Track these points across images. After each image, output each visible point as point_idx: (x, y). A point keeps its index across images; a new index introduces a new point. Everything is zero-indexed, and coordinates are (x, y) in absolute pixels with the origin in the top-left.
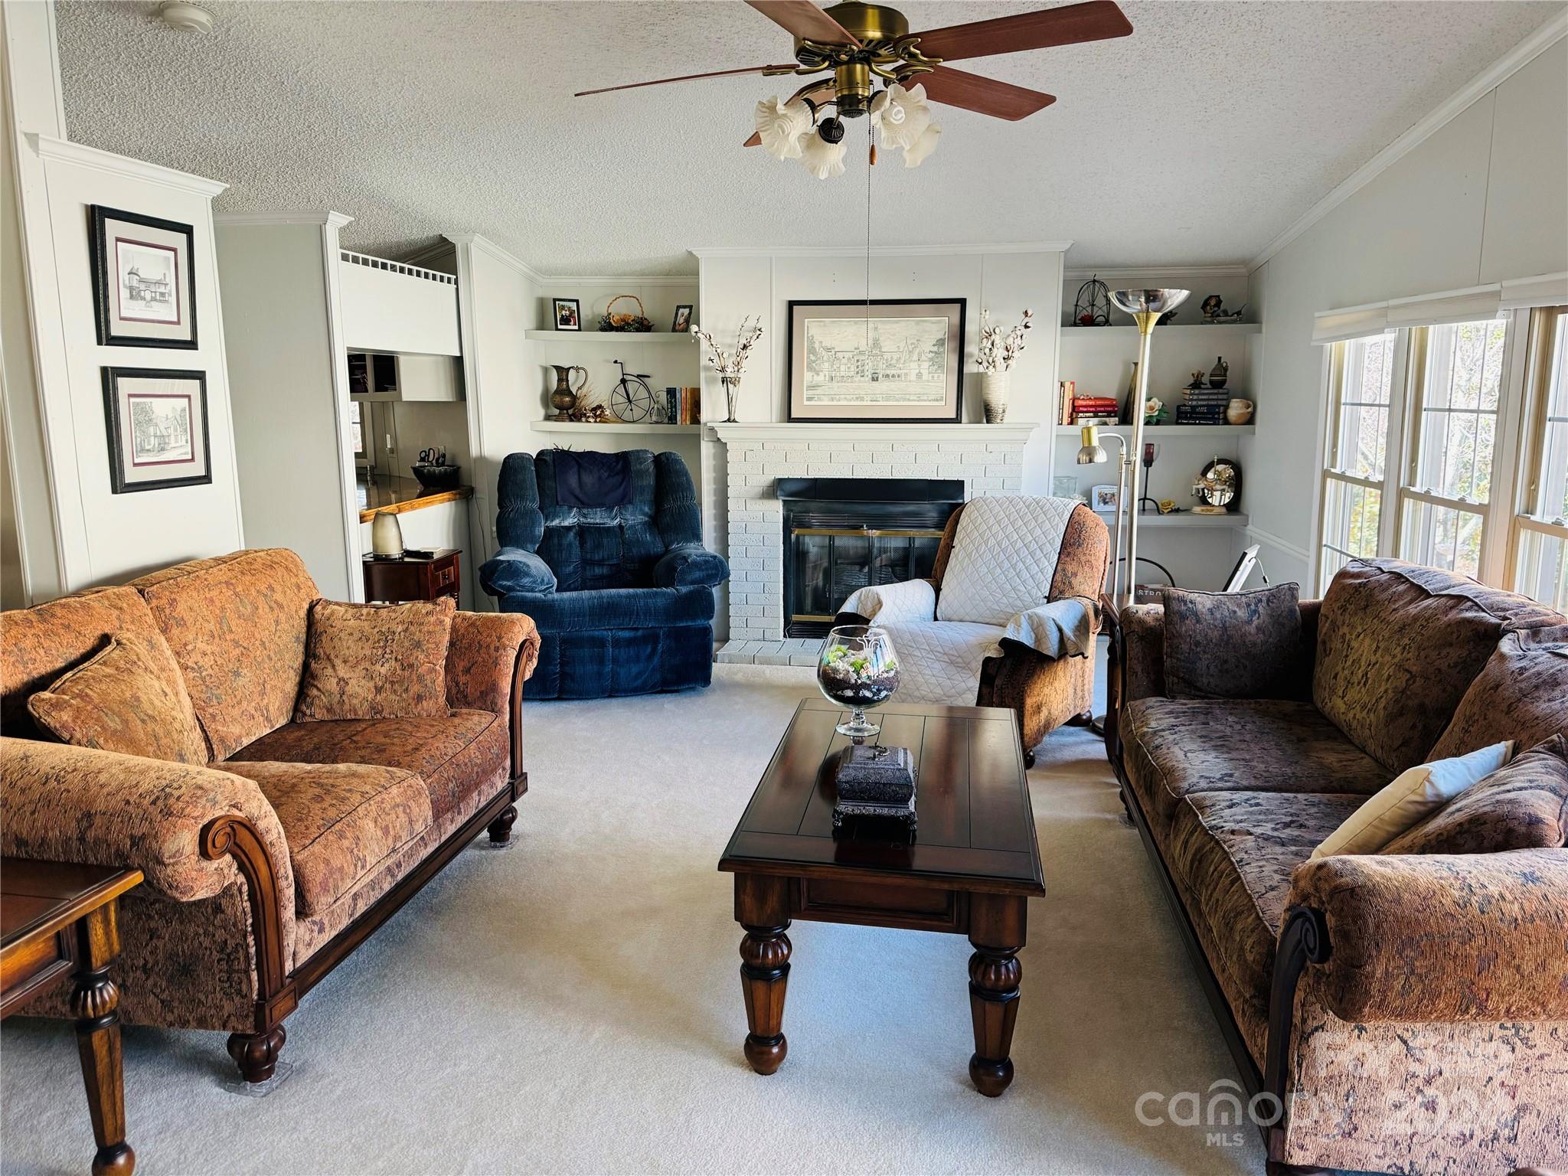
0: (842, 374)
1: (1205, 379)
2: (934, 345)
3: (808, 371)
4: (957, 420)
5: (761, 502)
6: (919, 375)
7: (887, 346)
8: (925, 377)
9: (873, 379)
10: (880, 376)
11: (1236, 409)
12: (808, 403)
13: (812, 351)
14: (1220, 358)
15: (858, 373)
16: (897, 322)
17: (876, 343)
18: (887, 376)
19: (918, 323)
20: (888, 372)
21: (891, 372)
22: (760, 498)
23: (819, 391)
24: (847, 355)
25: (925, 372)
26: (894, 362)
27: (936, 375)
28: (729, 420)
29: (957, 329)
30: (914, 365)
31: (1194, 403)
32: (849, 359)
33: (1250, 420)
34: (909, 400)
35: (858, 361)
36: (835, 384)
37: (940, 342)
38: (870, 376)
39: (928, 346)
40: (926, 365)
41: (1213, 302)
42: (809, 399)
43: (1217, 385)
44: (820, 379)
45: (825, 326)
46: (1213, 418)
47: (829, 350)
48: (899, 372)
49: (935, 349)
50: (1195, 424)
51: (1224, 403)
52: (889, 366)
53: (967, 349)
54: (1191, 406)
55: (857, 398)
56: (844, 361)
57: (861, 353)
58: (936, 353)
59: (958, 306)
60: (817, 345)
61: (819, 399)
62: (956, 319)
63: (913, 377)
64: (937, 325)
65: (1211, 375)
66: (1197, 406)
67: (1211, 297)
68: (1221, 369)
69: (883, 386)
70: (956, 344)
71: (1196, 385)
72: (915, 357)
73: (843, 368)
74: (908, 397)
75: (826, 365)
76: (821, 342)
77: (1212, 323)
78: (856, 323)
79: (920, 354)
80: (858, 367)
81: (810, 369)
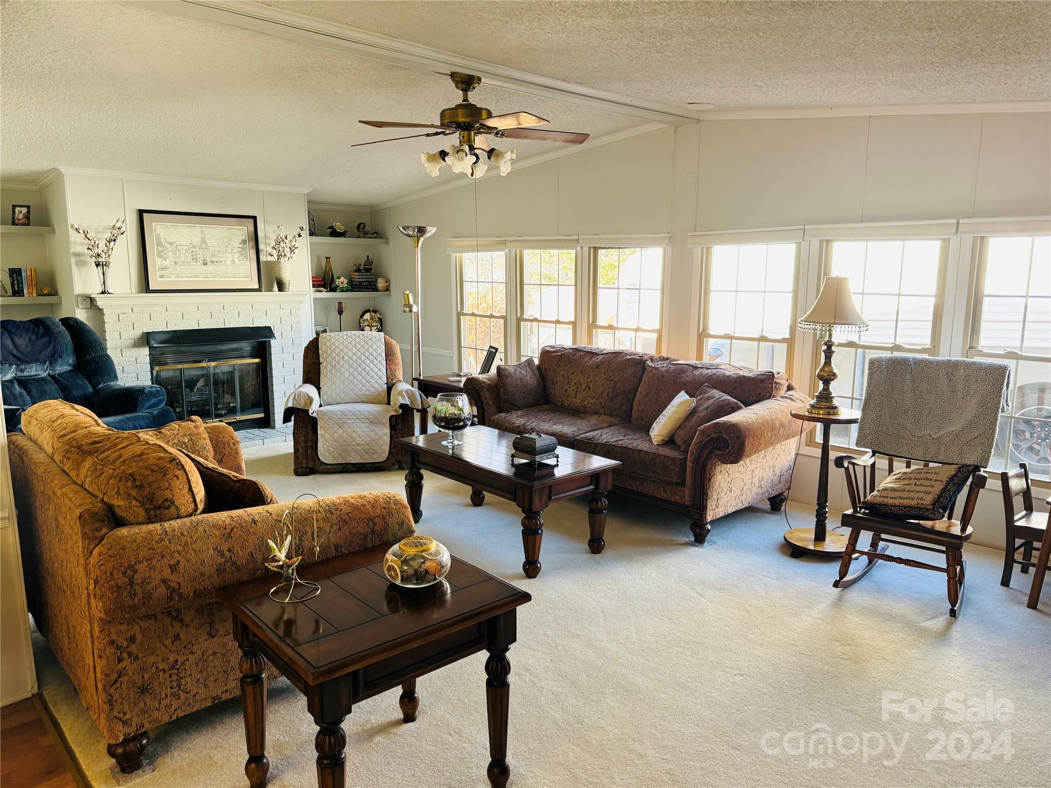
0: (183, 260)
1: (362, 267)
2: (240, 243)
3: (158, 258)
4: (259, 290)
5: (133, 350)
6: (233, 262)
7: (211, 242)
8: (237, 263)
9: (204, 264)
10: (208, 262)
11: (381, 283)
12: (161, 279)
13: (159, 244)
14: (368, 256)
15: (193, 259)
16: (215, 228)
17: (203, 241)
18: (213, 262)
19: (228, 229)
20: (213, 259)
21: (215, 259)
22: (133, 347)
23: (167, 272)
24: (185, 248)
25: (236, 260)
26: (216, 253)
27: (243, 262)
28: (103, 293)
29: (253, 234)
30: (229, 255)
31: (361, 280)
32: (186, 250)
33: (387, 289)
34: (229, 277)
35: (192, 252)
36: (178, 267)
37: (244, 242)
38: (201, 262)
39: (236, 243)
40: (237, 255)
41: (362, 226)
42: (161, 277)
43: (368, 270)
44: (167, 263)
45: (167, 228)
46: (371, 288)
47: (171, 244)
48: (220, 259)
49: (241, 246)
50: (362, 291)
51: (374, 280)
52: (214, 255)
53: (261, 247)
54: (359, 282)
55: (195, 276)
56: (183, 251)
57: (194, 247)
58: (242, 248)
59: (252, 220)
60: (162, 241)
61: (168, 277)
62: (252, 228)
63: (229, 263)
64: (242, 231)
65: (364, 265)
66: (362, 282)
67: (360, 224)
68: (369, 262)
69: (210, 268)
70: (253, 244)
71: (358, 270)
72: (229, 251)
73: (182, 256)
74: (227, 275)
75: (171, 254)
76: (165, 239)
77: (365, 237)
78: (188, 227)
79: (232, 249)
80: (193, 256)
81: (160, 256)
